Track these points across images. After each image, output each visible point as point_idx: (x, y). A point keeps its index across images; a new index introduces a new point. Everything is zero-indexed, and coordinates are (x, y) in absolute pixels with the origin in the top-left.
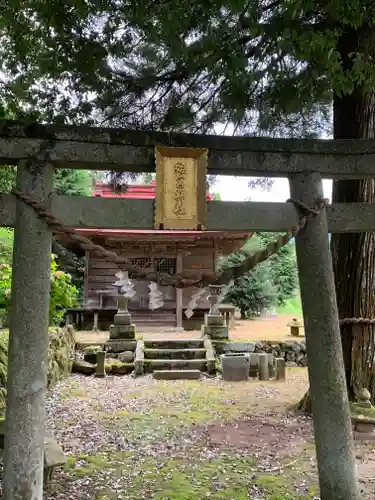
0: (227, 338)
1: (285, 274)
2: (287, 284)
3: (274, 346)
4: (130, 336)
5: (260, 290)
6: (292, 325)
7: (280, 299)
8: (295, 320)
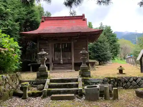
0: (90, 76)
1: (115, 49)
2: (116, 52)
3: (112, 80)
4: (46, 76)
5: (106, 55)
6: (120, 69)
7: (113, 57)
8: (121, 67)
